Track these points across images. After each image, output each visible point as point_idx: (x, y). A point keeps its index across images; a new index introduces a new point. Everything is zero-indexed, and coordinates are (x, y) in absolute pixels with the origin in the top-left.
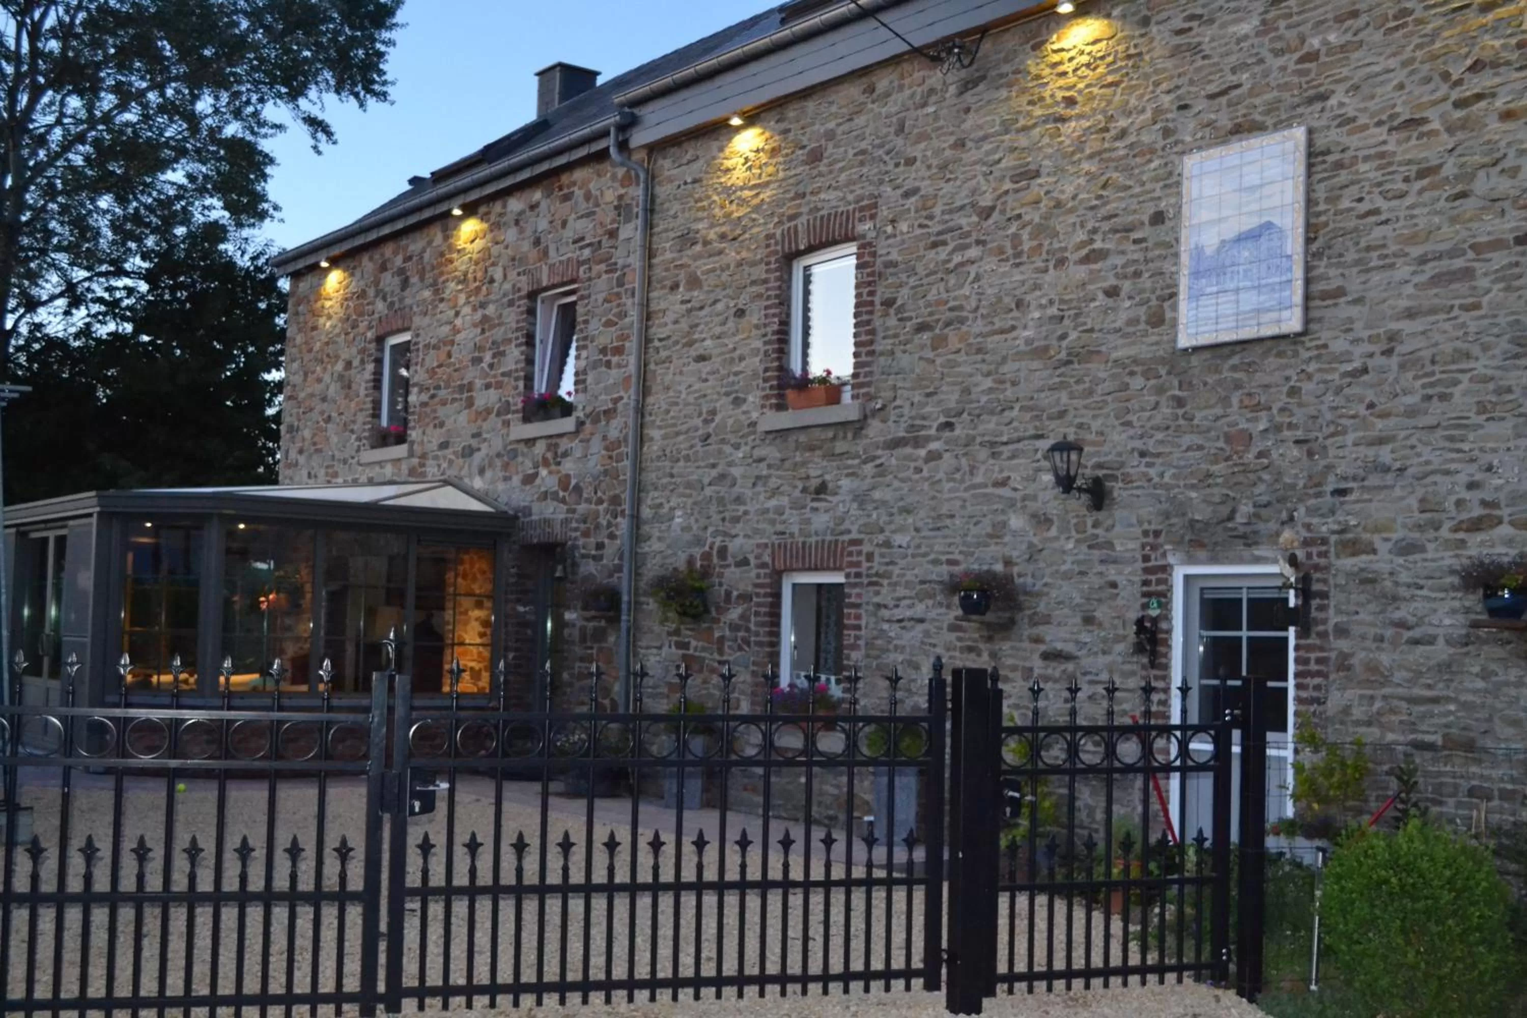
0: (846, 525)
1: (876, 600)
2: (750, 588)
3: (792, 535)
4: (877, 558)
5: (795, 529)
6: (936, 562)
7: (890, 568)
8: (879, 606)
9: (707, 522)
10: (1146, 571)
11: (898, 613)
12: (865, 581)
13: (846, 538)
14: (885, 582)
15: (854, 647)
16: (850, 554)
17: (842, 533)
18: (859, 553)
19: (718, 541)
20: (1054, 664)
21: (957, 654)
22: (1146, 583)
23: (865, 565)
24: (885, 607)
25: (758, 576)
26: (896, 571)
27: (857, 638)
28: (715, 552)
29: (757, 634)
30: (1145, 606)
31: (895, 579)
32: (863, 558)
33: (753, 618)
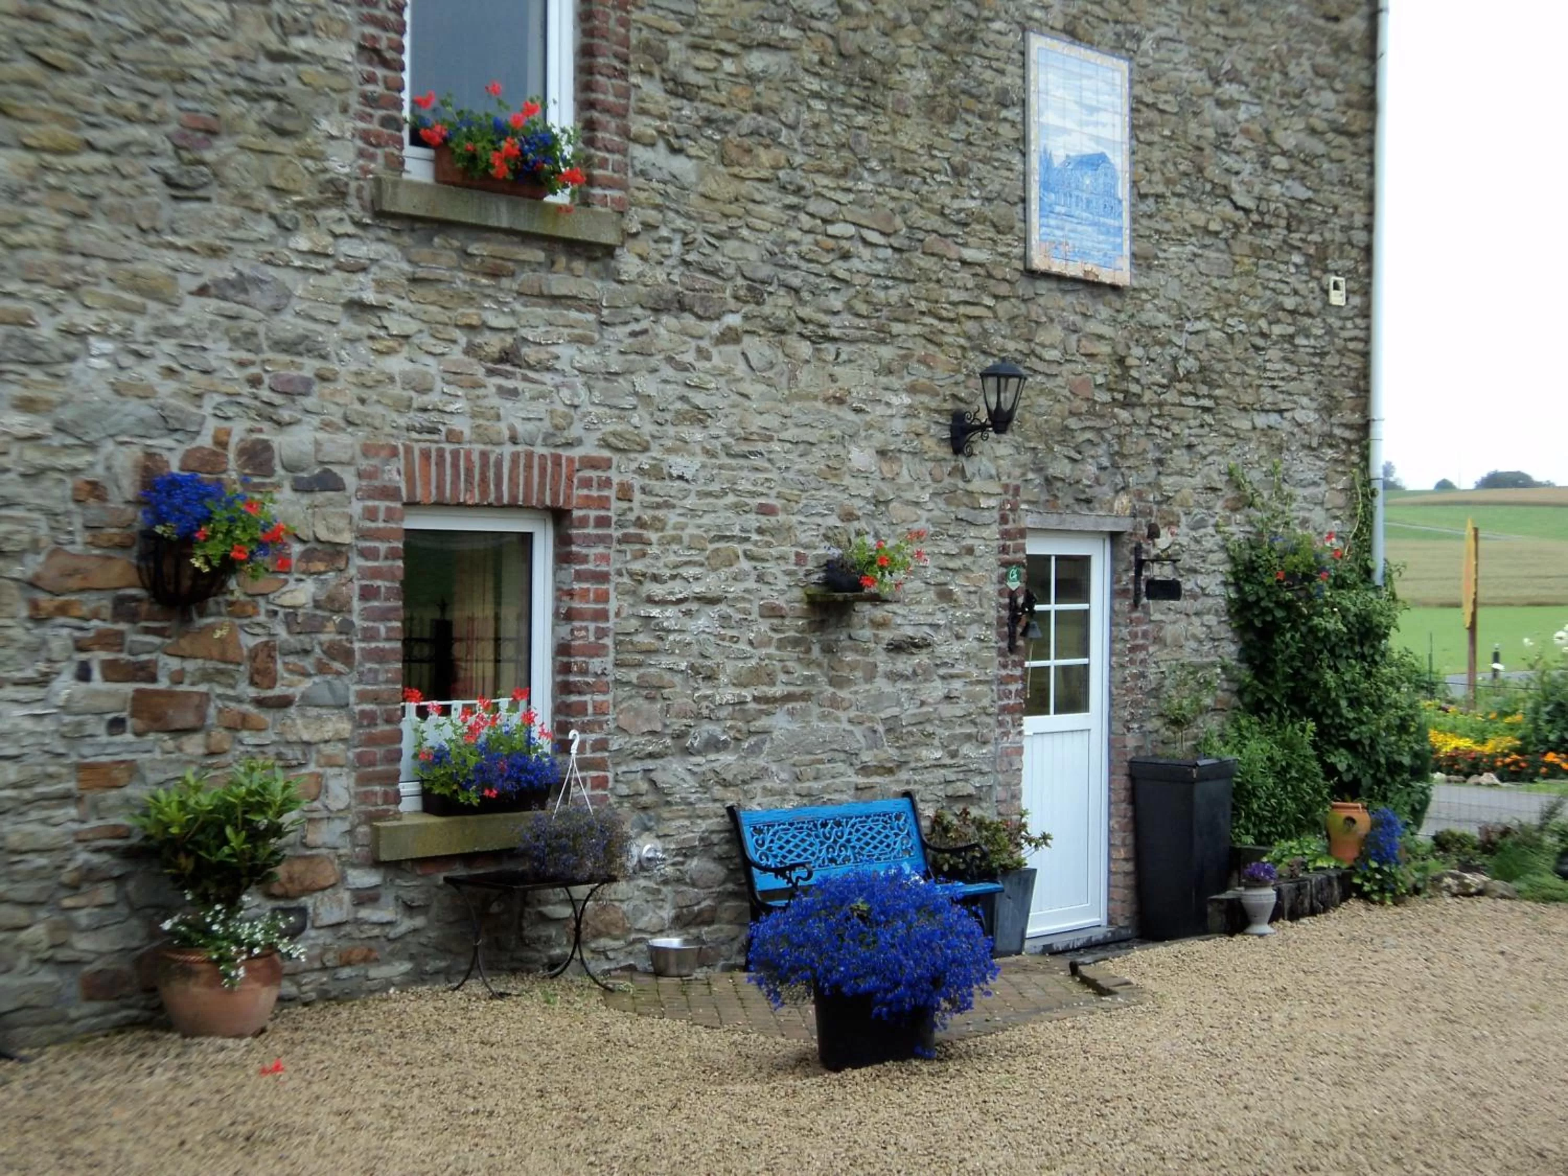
0: (576, 431)
1: (637, 566)
2: (347, 538)
3: (453, 437)
4: (638, 496)
5: (462, 425)
6: (739, 509)
7: (660, 513)
8: (639, 578)
9: (203, 381)
10: (1005, 535)
11: (679, 589)
12: (617, 533)
13: (576, 453)
14: (653, 536)
15: (597, 651)
16: (586, 483)
17: (569, 445)
18: (606, 483)
19: (239, 431)
20: (904, 657)
21: (772, 650)
22: (1004, 550)
23: (616, 506)
24: (656, 578)
25: (371, 514)
26: (673, 518)
27: (601, 633)
28: (231, 455)
29: (370, 634)
30: (1003, 579)
31: (670, 532)
32: (612, 493)
33: (356, 605)
